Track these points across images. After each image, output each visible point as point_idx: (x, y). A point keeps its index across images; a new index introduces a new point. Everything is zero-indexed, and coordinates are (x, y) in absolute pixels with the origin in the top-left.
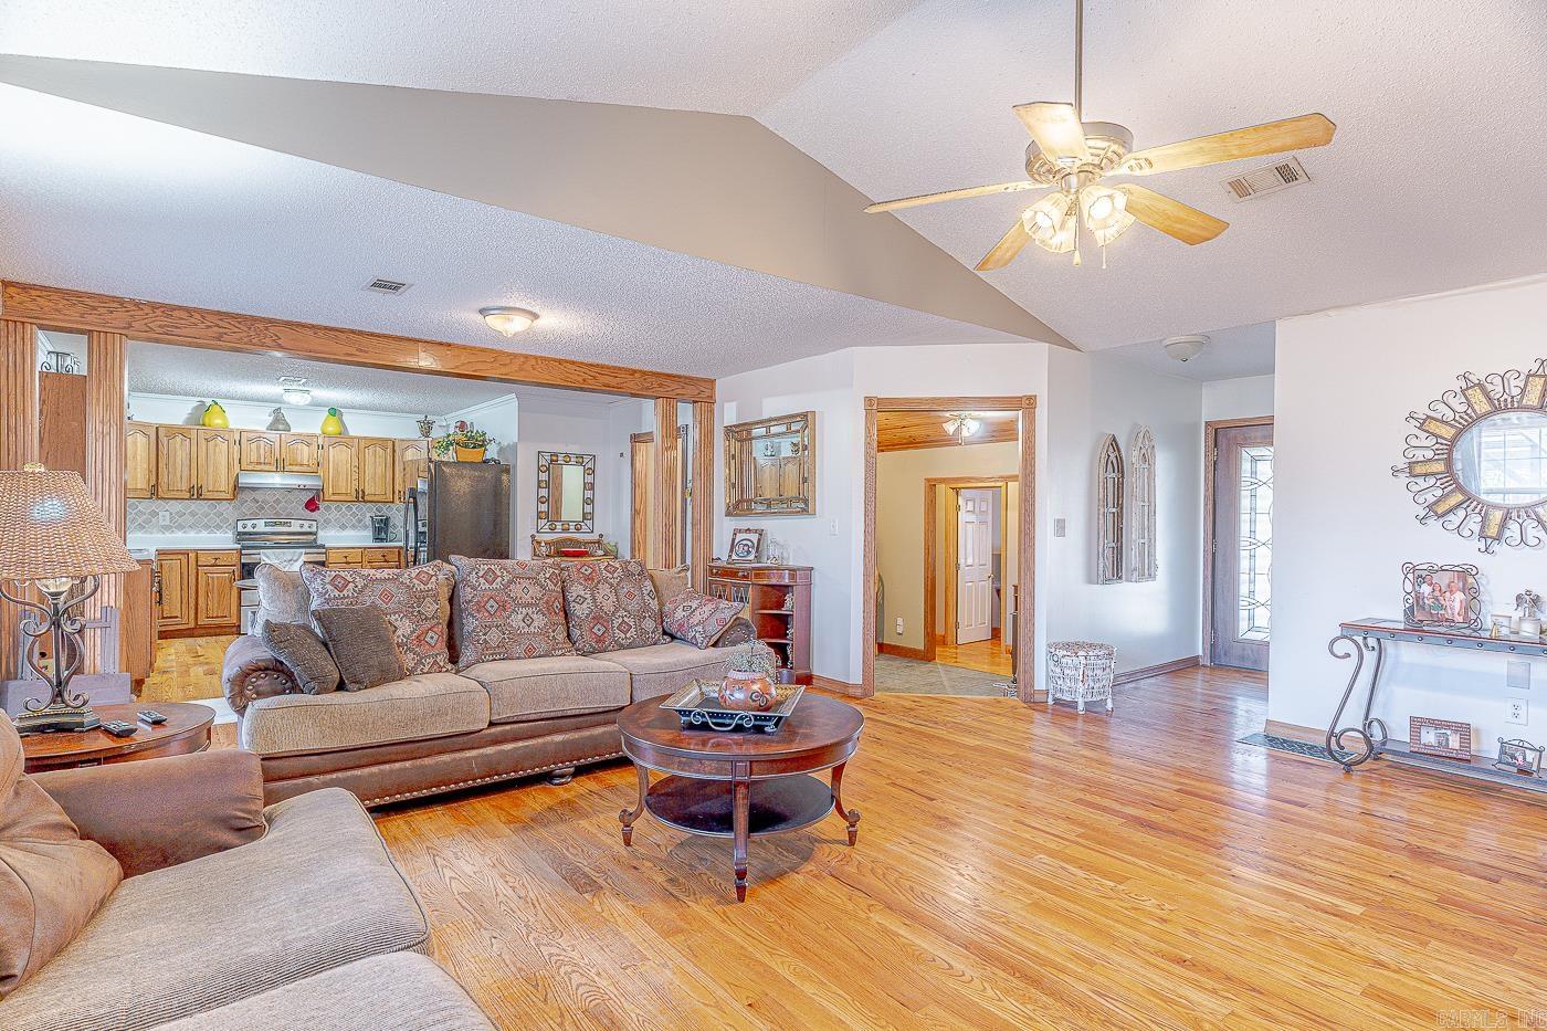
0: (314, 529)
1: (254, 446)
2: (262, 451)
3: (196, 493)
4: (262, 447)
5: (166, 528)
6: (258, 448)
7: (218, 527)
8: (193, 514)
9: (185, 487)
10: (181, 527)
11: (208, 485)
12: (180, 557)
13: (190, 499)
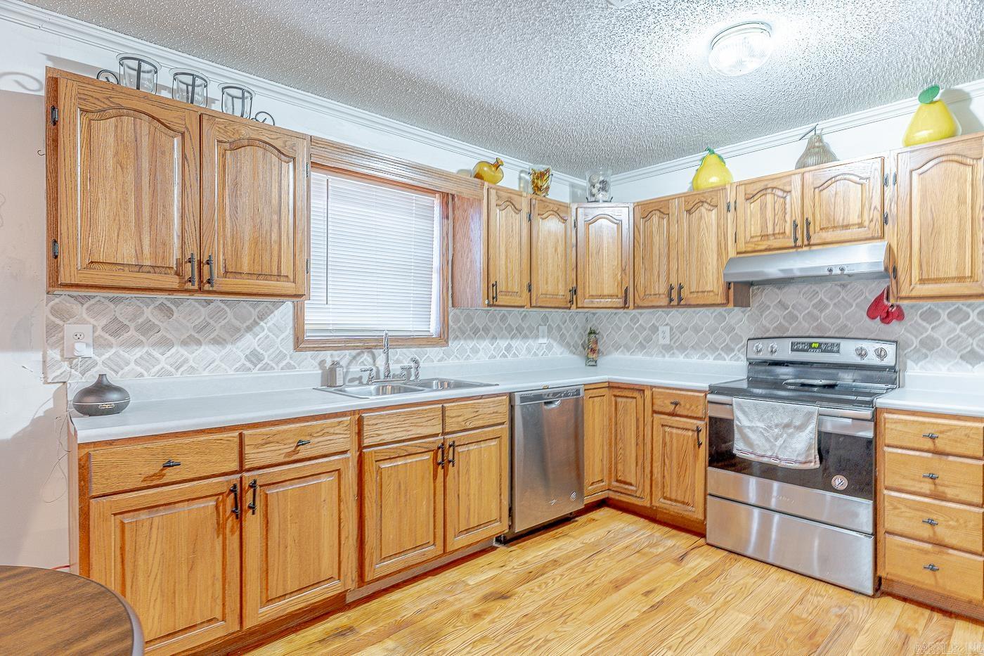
0: (889, 360)
1: (755, 206)
2: (769, 214)
3: (676, 298)
4: (769, 207)
5: (667, 348)
6: (763, 208)
7: (728, 349)
8: (696, 330)
9: (663, 289)
10: (683, 348)
11: (691, 285)
12: (636, 394)
13: (669, 306)
